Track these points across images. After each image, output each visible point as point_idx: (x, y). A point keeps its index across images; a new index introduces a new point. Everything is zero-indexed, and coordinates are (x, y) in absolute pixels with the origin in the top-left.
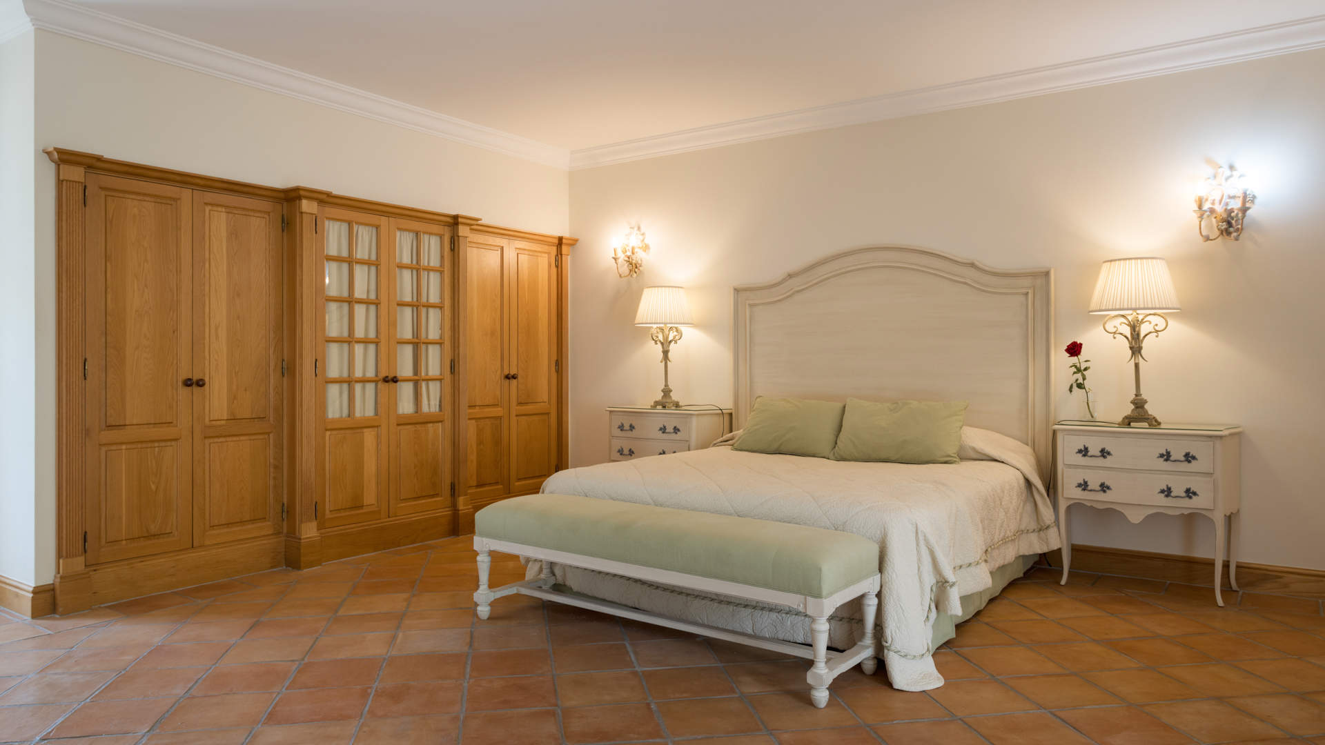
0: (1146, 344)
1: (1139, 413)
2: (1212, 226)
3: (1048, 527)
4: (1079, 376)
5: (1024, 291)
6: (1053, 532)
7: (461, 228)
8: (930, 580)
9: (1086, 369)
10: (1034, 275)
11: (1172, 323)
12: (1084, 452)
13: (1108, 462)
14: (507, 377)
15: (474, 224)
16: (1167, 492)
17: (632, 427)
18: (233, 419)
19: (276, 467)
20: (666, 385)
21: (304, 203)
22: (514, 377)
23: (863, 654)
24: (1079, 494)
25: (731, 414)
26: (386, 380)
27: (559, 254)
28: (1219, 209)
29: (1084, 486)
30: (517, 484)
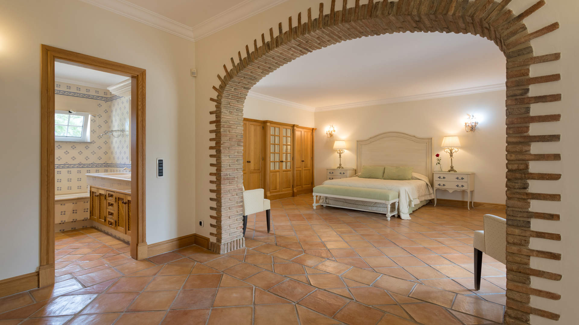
0: (454, 154)
1: (452, 169)
2: (468, 129)
3: (431, 194)
4: (439, 161)
5: (426, 142)
6: (433, 195)
7: (295, 127)
8: (408, 200)
9: (440, 160)
10: (428, 139)
11: (459, 149)
12: (440, 178)
13: (445, 180)
14: (302, 161)
15: (297, 126)
16: (458, 186)
17: (333, 173)
18: (254, 170)
19: (261, 180)
20: (340, 163)
21: (268, 123)
22: (304, 161)
23: (395, 213)
24: (438, 187)
25: (356, 170)
26: (281, 162)
27: (313, 132)
28: (470, 125)
29: (439, 185)
30: (304, 186)
